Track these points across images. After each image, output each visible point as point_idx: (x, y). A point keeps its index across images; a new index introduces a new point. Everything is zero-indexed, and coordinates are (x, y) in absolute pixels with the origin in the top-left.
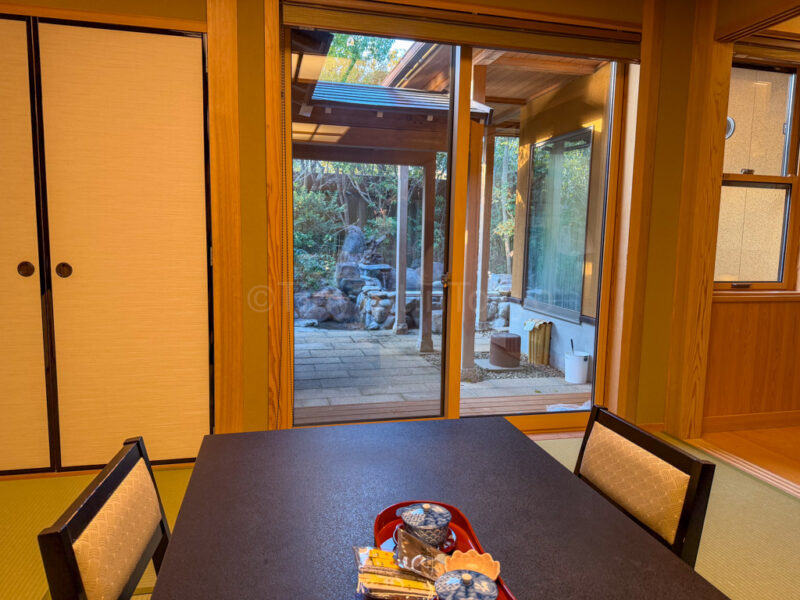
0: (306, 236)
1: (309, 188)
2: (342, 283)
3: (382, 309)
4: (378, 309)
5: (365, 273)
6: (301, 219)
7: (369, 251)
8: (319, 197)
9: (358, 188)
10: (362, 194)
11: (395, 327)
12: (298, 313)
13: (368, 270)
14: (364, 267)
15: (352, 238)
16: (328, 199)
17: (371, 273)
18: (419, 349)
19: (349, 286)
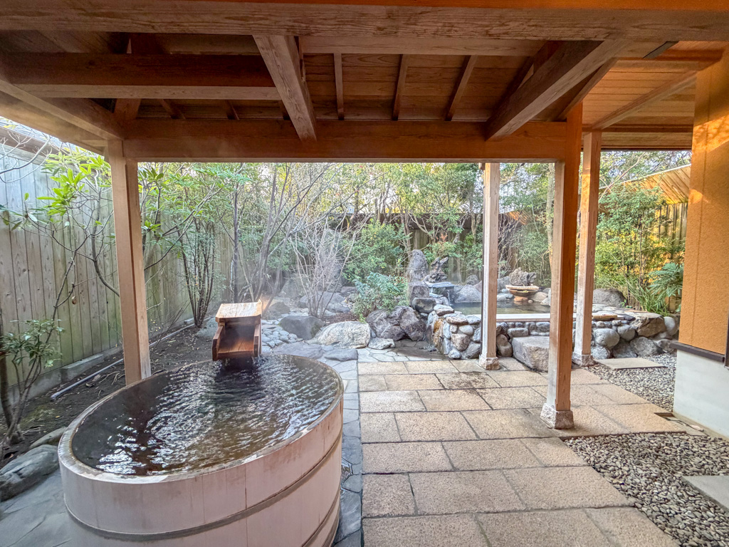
0: (380, 260)
1: (382, 221)
2: (414, 302)
3: (464, 336)
4: (459, 336)
5: (432, 290)
6: (375, 246)
7: (434, 271)
8: (390, 228)
9: (417, 222)
10: (420, 226)
11: (483, 357)
12: (376, 333)
13: (434, 288)
14: (431, 285)
15: (416, 260)
16: (396, 229)
17: (437, 291)
18: (552, 423)
19: (421, 305)
